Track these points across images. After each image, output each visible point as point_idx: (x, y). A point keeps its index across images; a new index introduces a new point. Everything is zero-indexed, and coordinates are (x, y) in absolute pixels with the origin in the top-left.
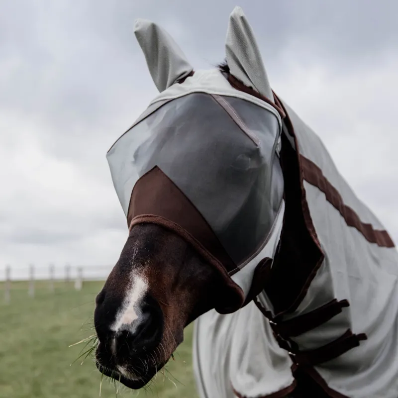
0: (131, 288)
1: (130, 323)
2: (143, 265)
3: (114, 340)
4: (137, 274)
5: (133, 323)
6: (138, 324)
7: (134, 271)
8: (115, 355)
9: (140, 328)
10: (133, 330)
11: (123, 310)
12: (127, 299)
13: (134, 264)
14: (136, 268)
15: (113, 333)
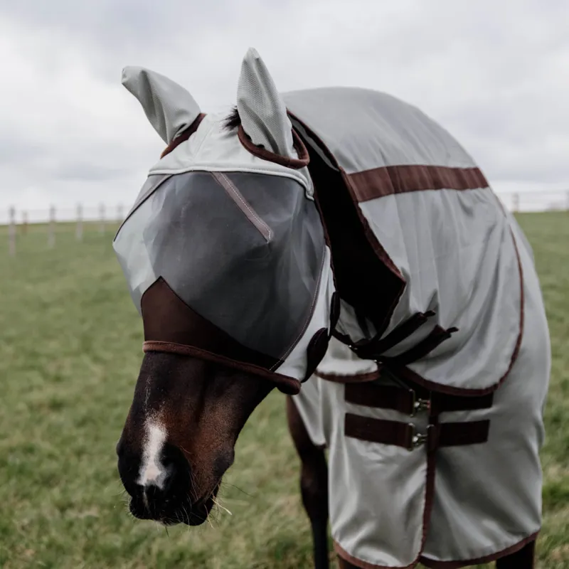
0: (147, 440)
1: (154, 479)
2: (158, 409)
3: (144, 494)
4: (151, 422)
5: (158, 478)
6: (163, 478)
7: (149, 419)
8: (148, 508)
9: (167, 481)
10: (161, 485)
11: (144, 467)
12: (145, 453)
13: (148, 411)
14: (150, 416)
15: (141, 487)
